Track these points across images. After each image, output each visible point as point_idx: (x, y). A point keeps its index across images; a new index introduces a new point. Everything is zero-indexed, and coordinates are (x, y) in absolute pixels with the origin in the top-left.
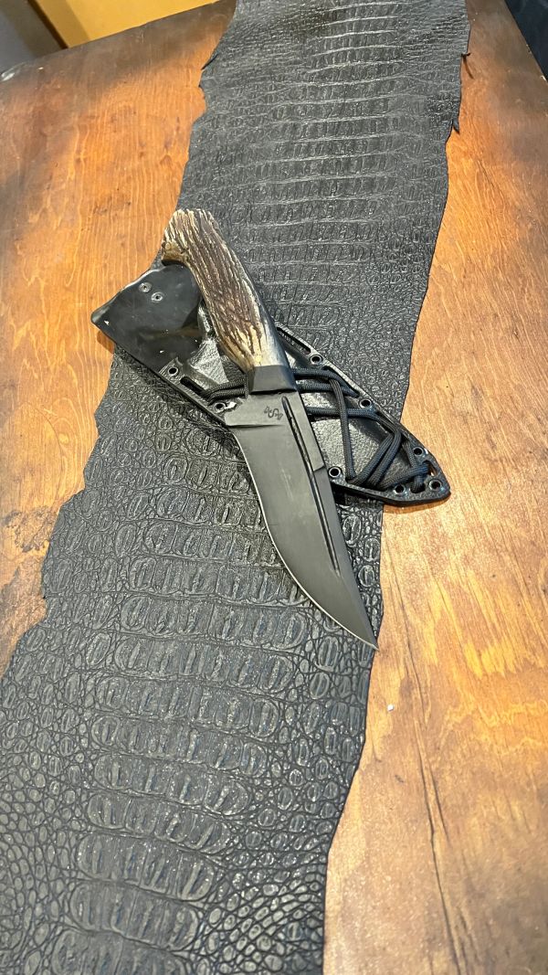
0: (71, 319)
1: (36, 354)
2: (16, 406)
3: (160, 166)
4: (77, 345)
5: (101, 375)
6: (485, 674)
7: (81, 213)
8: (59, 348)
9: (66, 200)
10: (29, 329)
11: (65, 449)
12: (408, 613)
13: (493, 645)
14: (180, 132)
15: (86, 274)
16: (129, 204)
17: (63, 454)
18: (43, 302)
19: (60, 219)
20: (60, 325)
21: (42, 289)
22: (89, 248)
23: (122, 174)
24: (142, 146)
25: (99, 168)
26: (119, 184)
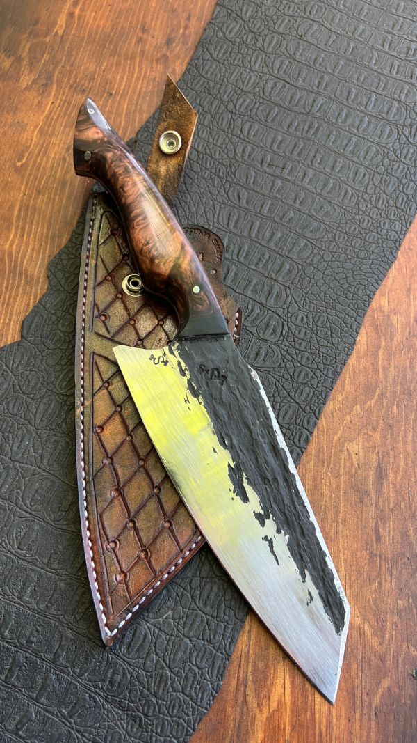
0: (11, 208)
3: (154, 62)
4: (9, 242)
5: (24, 290)
7: (57, 81)
9: (46, 57)
14: (187, 33)
15: (42, 160)
16: (111, 94)
19: (32, 77)
22: (54, 130)
23: (113, 53)
24: (144, 30)
25: (91, 35)
26: (107, 66)
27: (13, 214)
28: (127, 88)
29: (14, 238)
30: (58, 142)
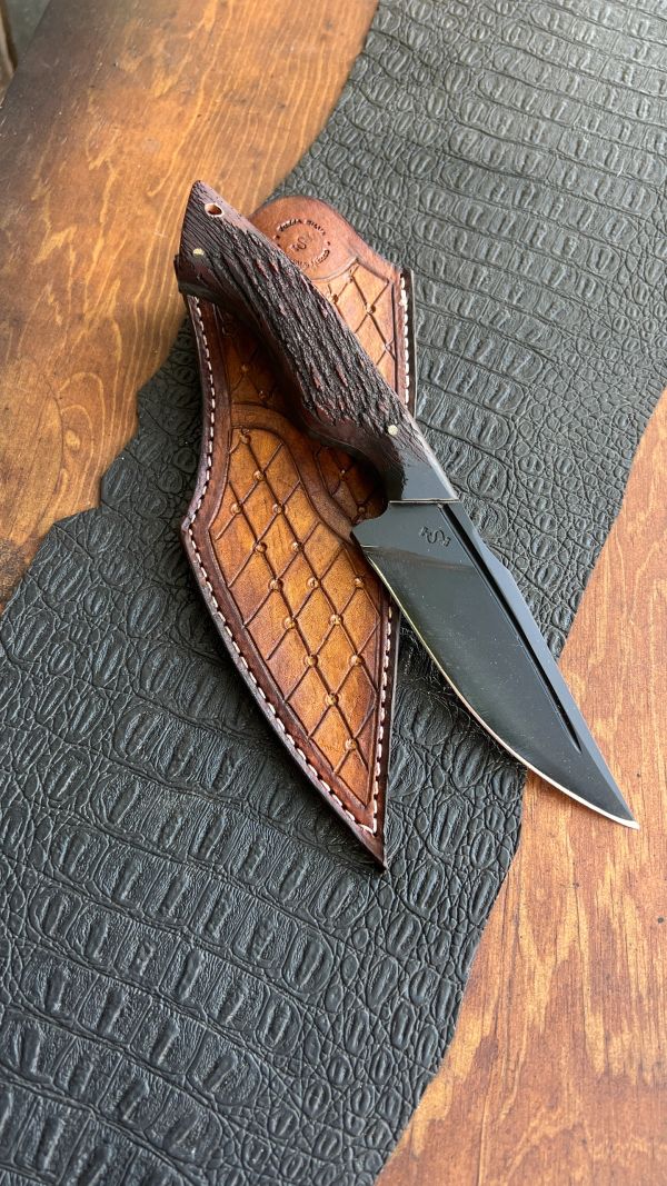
0: (141, 250)
1: (70, 284)
4: (139, 294)
6: (608, 1072)
7: (205, 89)
8: (109, 286)
9: (187, 58)
11: (70, 460)
12: (522, 932)
13: (631, 1030)
15: (184, 189)
16: (283, 106)
17: (63, 465)
18: (105, 206)
19: (170, 82)
20: (120, 253)
21: (109, 184)
22: (201, 151)
23: (285, 54)
24: (328, 25)
25: (252, 31)
26: (276, 68)
27: (144, 257)
28: (306, 98)
29: (147, 289)
30: (207, 166)
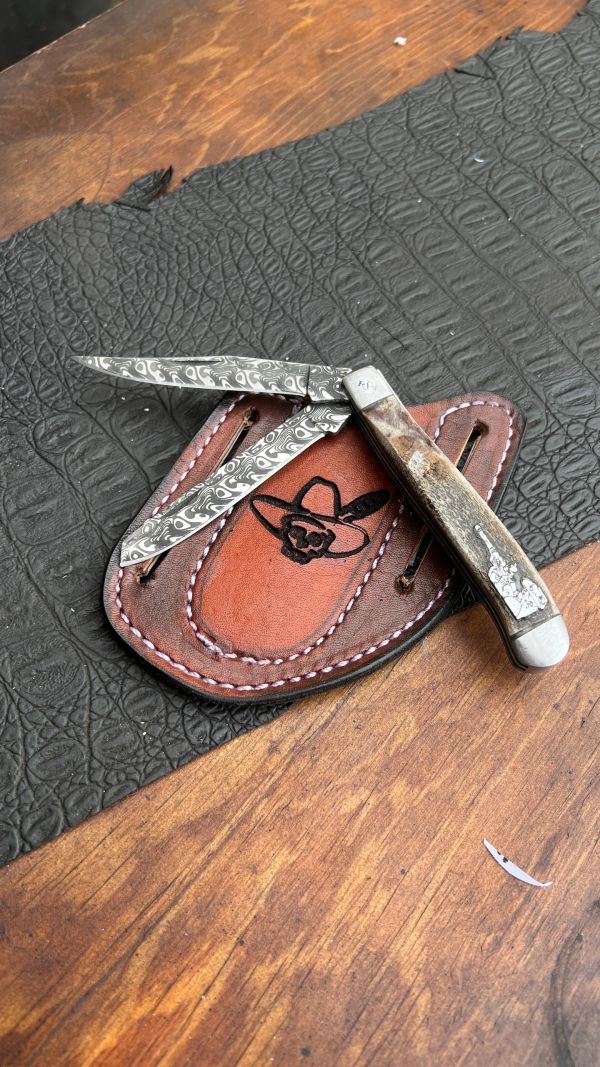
2: (96, 129)
10: (224, 57)
